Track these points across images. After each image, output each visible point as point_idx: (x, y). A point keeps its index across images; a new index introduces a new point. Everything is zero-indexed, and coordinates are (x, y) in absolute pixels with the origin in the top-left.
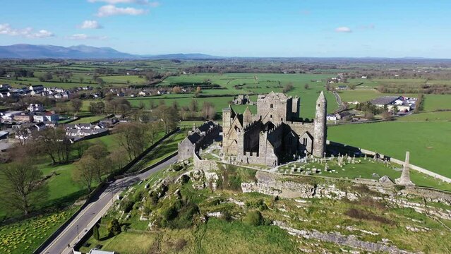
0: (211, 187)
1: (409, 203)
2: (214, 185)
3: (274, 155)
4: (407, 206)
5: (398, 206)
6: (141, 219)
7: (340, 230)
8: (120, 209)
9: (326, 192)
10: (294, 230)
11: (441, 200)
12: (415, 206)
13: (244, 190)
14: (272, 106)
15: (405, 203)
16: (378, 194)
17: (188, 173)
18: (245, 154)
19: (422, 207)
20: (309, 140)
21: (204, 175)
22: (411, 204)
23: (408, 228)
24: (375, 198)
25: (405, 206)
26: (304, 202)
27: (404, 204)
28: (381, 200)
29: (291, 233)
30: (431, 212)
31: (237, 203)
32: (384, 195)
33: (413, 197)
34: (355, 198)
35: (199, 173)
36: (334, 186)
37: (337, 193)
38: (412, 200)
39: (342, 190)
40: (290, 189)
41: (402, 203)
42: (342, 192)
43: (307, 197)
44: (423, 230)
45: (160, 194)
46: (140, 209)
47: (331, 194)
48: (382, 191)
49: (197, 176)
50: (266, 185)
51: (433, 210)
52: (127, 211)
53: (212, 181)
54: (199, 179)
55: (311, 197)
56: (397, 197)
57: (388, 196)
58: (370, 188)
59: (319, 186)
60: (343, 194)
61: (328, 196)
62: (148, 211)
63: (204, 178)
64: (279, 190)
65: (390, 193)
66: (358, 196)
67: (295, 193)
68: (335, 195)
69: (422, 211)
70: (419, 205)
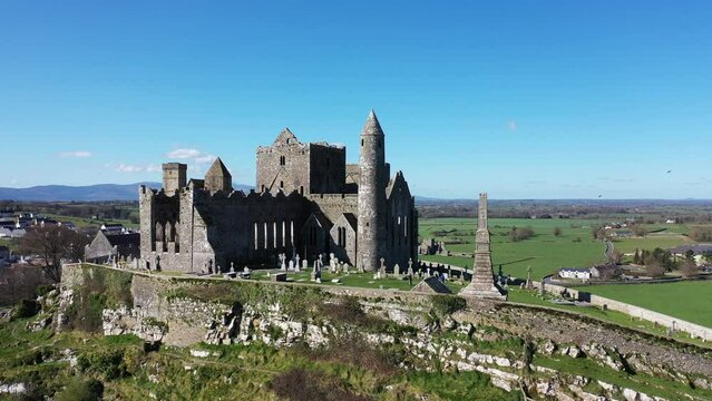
1: (474, 355)
4: (469, 367)
5: (439, 365)
9: (262, 325)
11: (593, 351)
12: (495, 365)
13: (107, 329)
14: (283, 161)
16: (383, 326)
19: (513, 370)
20: (350, 233)
22: (482, 358)
24: (373, 338)
25: (462, 366)
26: (203, 354)
27: (458, 358)
28: (388, 345)
30: (543, 387)
32: (400, 331)
33: (493, 337)
34: (320, 339)
36: (278, 307)
37: (284, 326)
38: (487, 347)
39: (296, 319)
40: (184, 318)
41: (454, 355)
42: (294, 325)
43: (216, 341)
47: (271, 329)
48: (398, 317)
51: (551, 379)
54: (51, 308)
55: (227, 342)
56: (440, 335)
57: (413, 332)
58: (367, 307)
59: (247, 308)
60: (297, 325)
64: (161, 325)
65: (420, 323)
66: (329, 334)
67: (192, 330)
68: (279, 334)
69: (512, 383)
70: (506, 363)
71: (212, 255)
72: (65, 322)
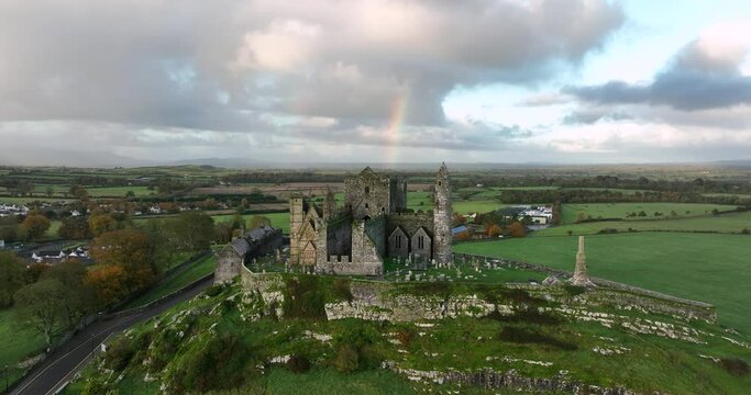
0: (274, 315)
1: (590, 313)
2: (279, 312)
3: (375, 258)
4: (588, 319)
5: (575, 319)
6: (146, 378)
7: (493, 363)
8: (106, 367)
9: (464, 307)
10: (417, 372)
12: (600, 317)
13: (330, 316)
14: (367, 190)
15: (585, 313)
16: (543, 302)
17: (232, 298)
18: (328, 260)
19: (610, 319)
20: (427, 239)
21: (260, 297)
22: (594, 314)
23: (595, 350)
24: (541, 309)
25: (585, 319)
26: (429, 325)
27: (583, 315)
28: (549, 312)
29: (412, 379)
30: (625, 325)
31: (318, 337)
32: (553, 305)
34: (509, 312)
35: (251, 296)
36: (475, 296)
37: (481, 306)
38: (595, 309)
39: (489, 302)
40: (407, 306)
41: (581, 314)
42: (488, 305)
43: (433, 317)
44: (618, 352)
45: (182, 334)
46: (145, 363)
47: (471, 308)
48: (548, 298)
49: (249, 301)
50: (366, 304)
51: (626, 320)
52: (119, 369)
53: (275, 304)
54: (251, 305)
55: (441, 317)
56: (572, 306)
57: (559, 305)
58: (531, 294)
59: (452, 298)
60: (491, 307)
61: (467, 313)
62: (158, 365)
63: (261, 303)
64: (388, 311)
65: (561, 300)
66: (515, 309)
67: (414, 312)
68: (478, 310)
69: (611, 324)
70: (606, 315)
71: (380, 264)
72: (284, 315)
